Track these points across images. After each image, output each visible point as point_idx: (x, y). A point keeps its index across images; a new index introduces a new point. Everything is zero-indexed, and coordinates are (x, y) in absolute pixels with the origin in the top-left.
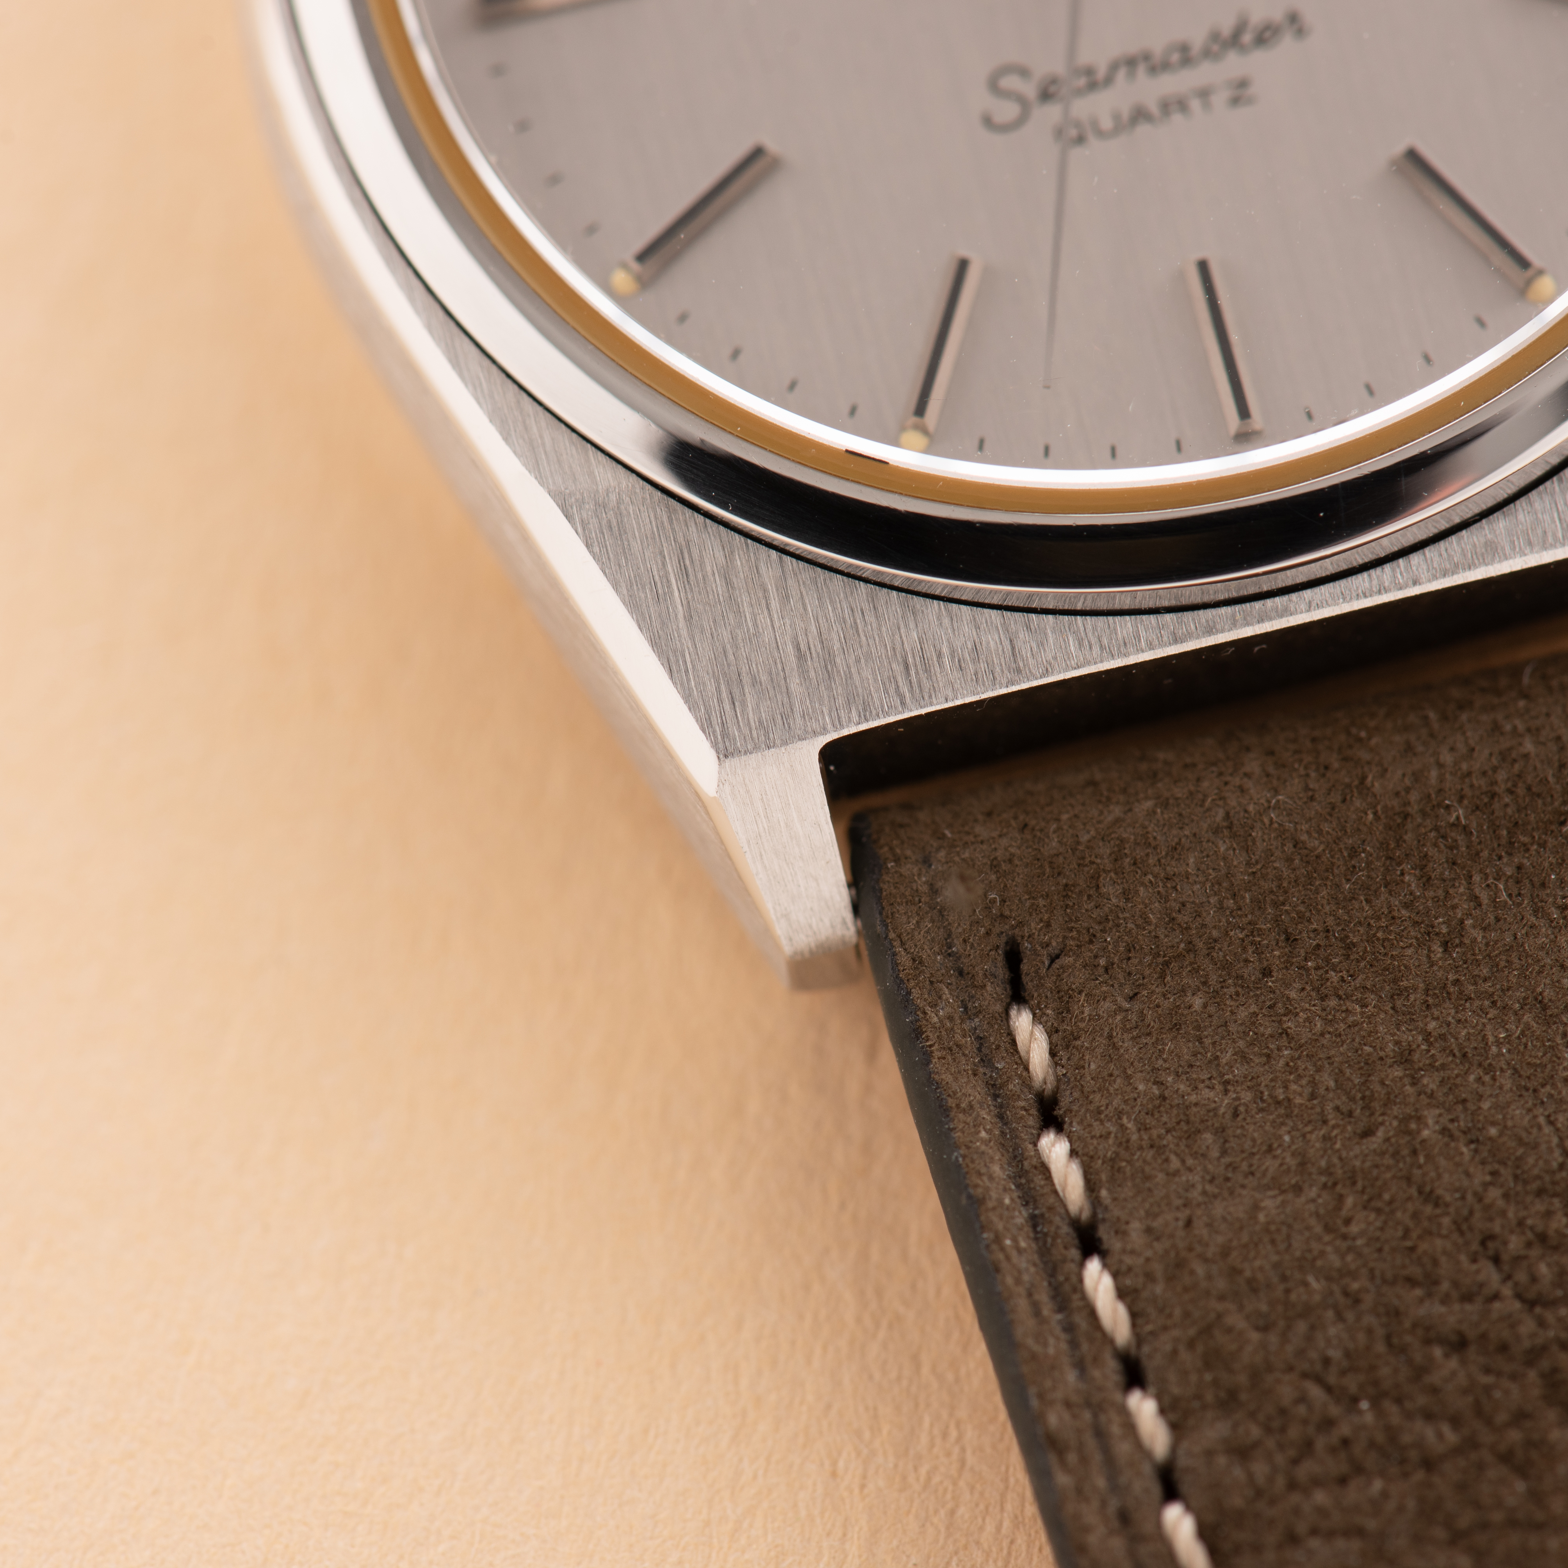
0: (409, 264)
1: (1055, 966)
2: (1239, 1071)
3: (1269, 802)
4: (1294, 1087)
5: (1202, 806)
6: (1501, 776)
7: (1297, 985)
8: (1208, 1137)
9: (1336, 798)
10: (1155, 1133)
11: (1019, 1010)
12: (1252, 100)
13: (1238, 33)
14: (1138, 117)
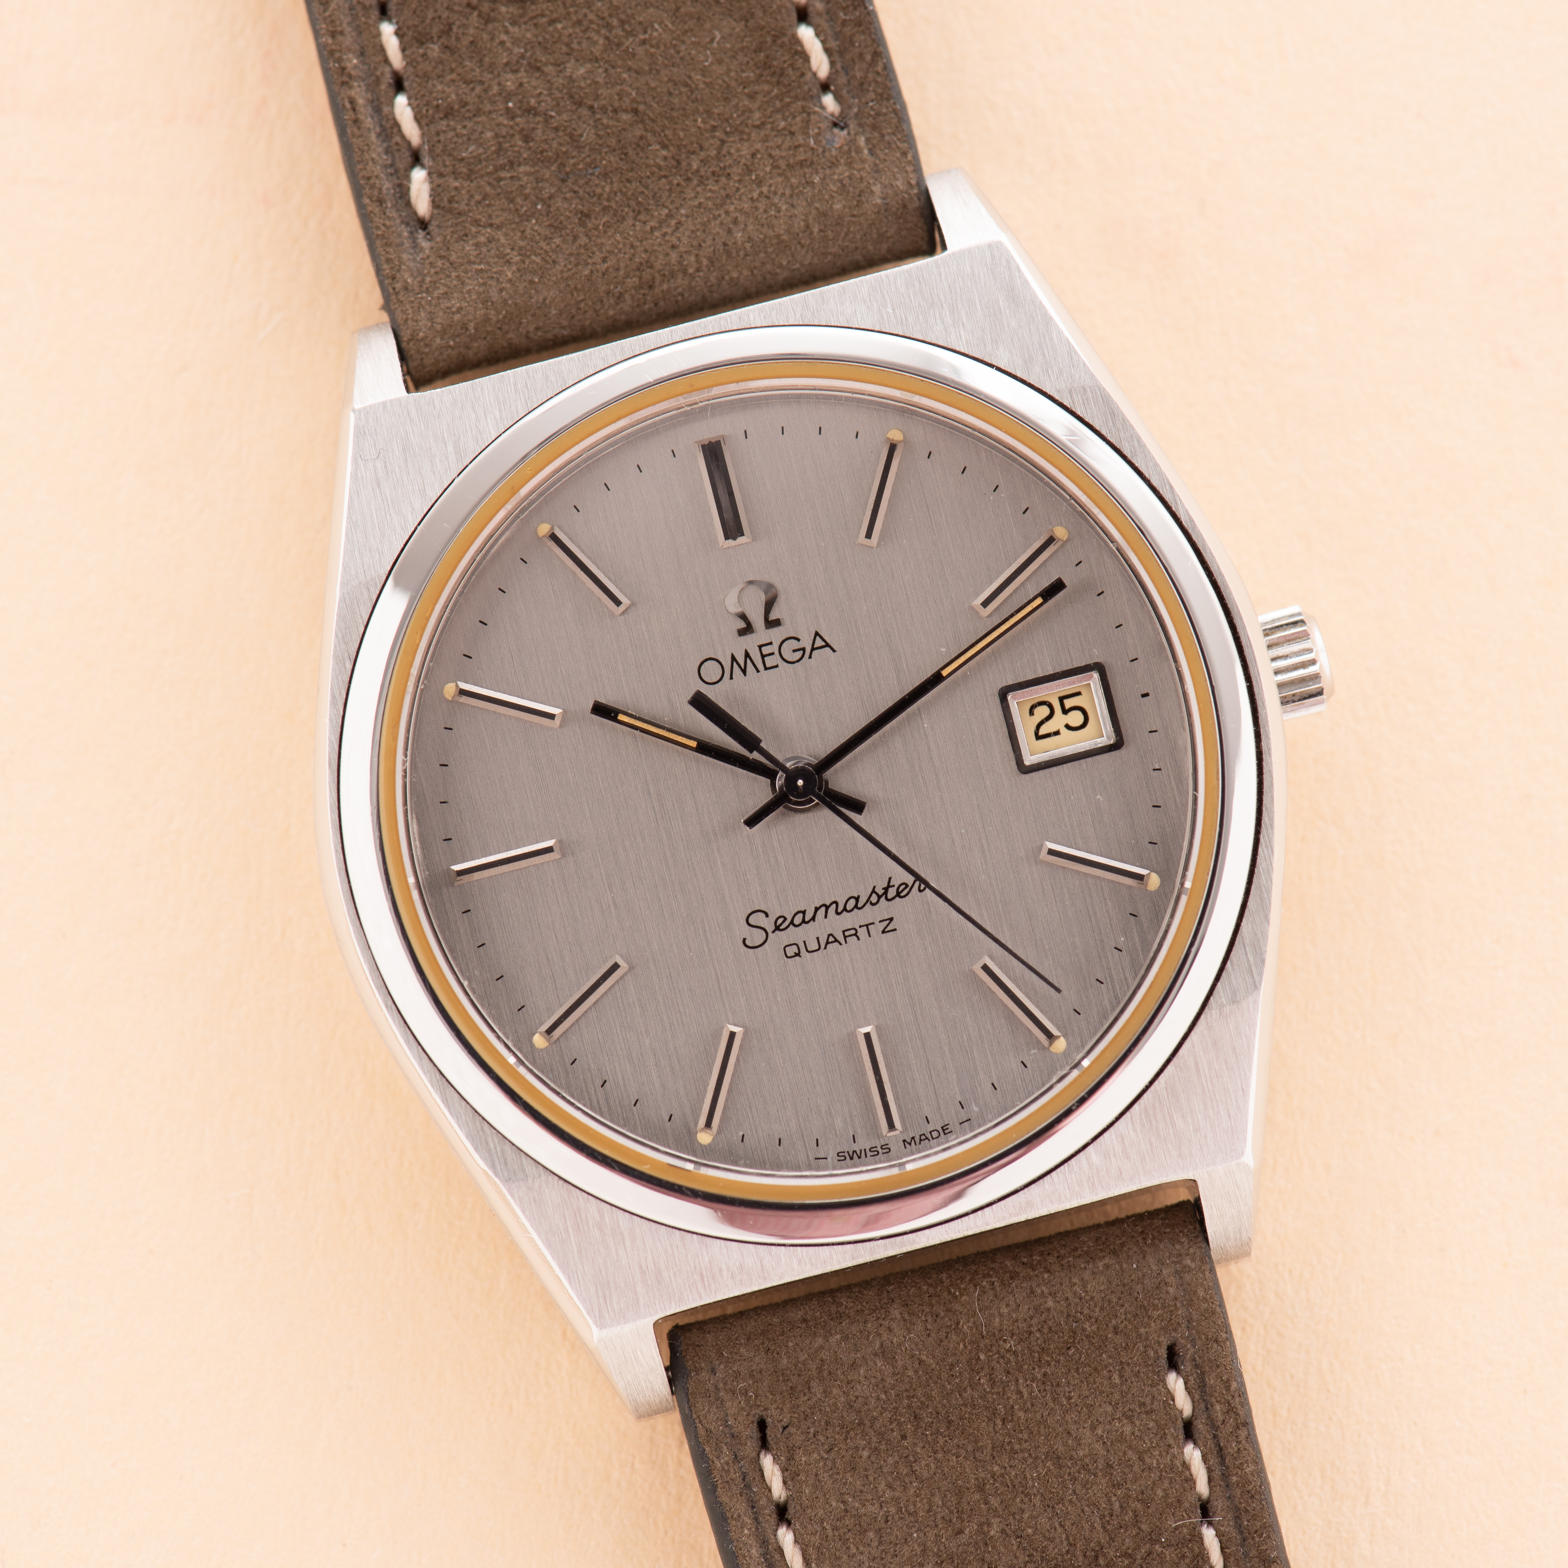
0: (419, 1044)
1: (786, 1432)
2: (888, 1494)
3: (905, 1337)
4: (919, 1505)
5: (868, 1340)
6: (1034, 1321)
7: (921, 1445)
8: (871, 1535)
9: (943, 1334)
10: (842, 1531)
11: (765, 1455)
12: (895, 930)
13: (886, 889)
14: (830, 940)
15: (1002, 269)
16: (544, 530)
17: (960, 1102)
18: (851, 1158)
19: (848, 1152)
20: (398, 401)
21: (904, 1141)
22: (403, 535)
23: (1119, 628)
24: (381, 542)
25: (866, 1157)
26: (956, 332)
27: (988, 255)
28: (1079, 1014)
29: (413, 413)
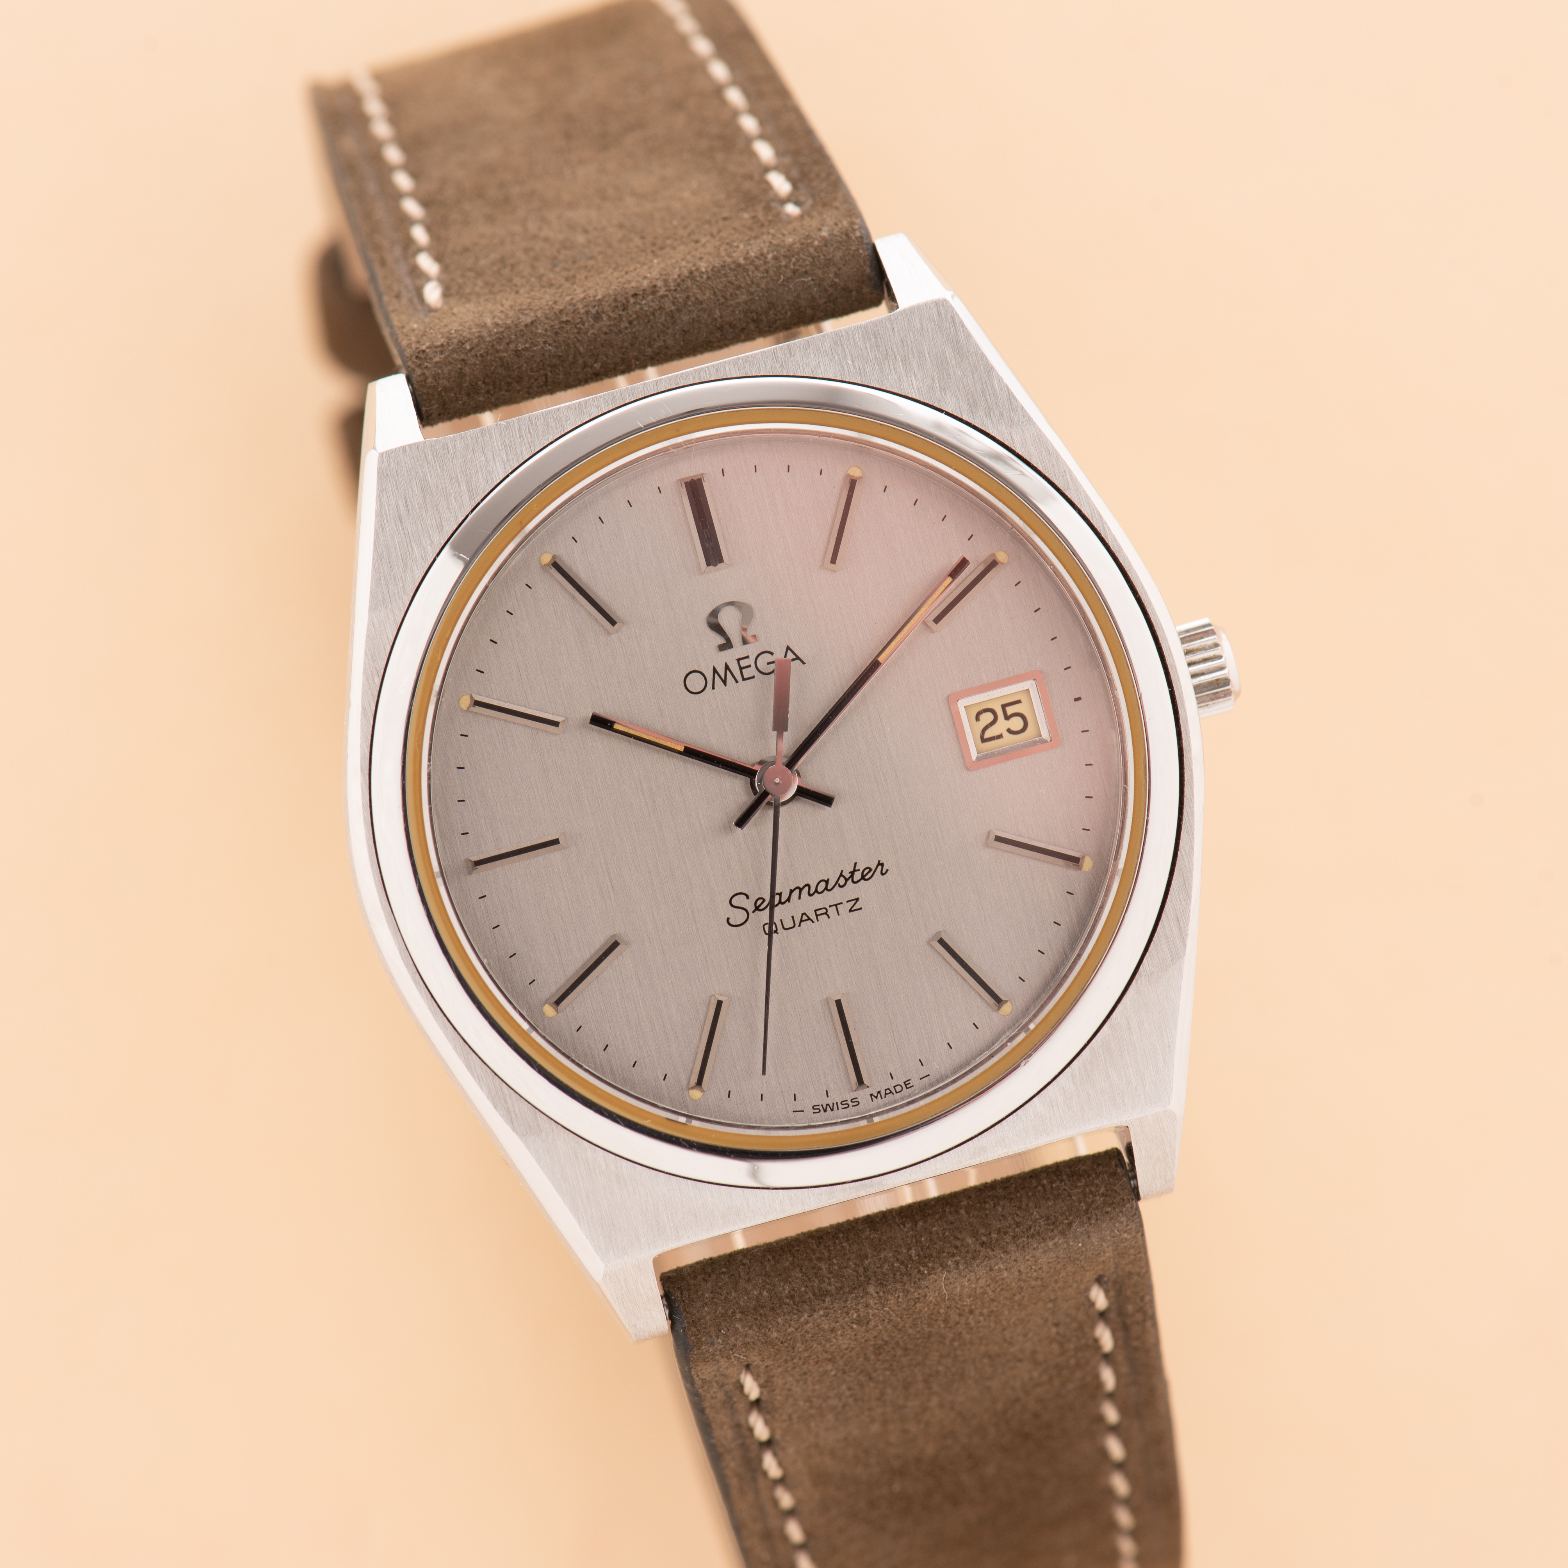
11: (746, 1374)
12: (861, 909)
13: (852, 873)
14: (803, 919)
15: (948, 324)
16: (547, 559)
17: (920, 1060)
18: (825, 1111)
19: (822, 1105)
20: (417, 445)
21: (871, 1095)
22: (423, 564)
23: (1054, 640)
24: (405, 572)
25: (838, 1109)
26: (908, 380)
27: (935, 312)
28: (1024, 981)
29: (430, 457)
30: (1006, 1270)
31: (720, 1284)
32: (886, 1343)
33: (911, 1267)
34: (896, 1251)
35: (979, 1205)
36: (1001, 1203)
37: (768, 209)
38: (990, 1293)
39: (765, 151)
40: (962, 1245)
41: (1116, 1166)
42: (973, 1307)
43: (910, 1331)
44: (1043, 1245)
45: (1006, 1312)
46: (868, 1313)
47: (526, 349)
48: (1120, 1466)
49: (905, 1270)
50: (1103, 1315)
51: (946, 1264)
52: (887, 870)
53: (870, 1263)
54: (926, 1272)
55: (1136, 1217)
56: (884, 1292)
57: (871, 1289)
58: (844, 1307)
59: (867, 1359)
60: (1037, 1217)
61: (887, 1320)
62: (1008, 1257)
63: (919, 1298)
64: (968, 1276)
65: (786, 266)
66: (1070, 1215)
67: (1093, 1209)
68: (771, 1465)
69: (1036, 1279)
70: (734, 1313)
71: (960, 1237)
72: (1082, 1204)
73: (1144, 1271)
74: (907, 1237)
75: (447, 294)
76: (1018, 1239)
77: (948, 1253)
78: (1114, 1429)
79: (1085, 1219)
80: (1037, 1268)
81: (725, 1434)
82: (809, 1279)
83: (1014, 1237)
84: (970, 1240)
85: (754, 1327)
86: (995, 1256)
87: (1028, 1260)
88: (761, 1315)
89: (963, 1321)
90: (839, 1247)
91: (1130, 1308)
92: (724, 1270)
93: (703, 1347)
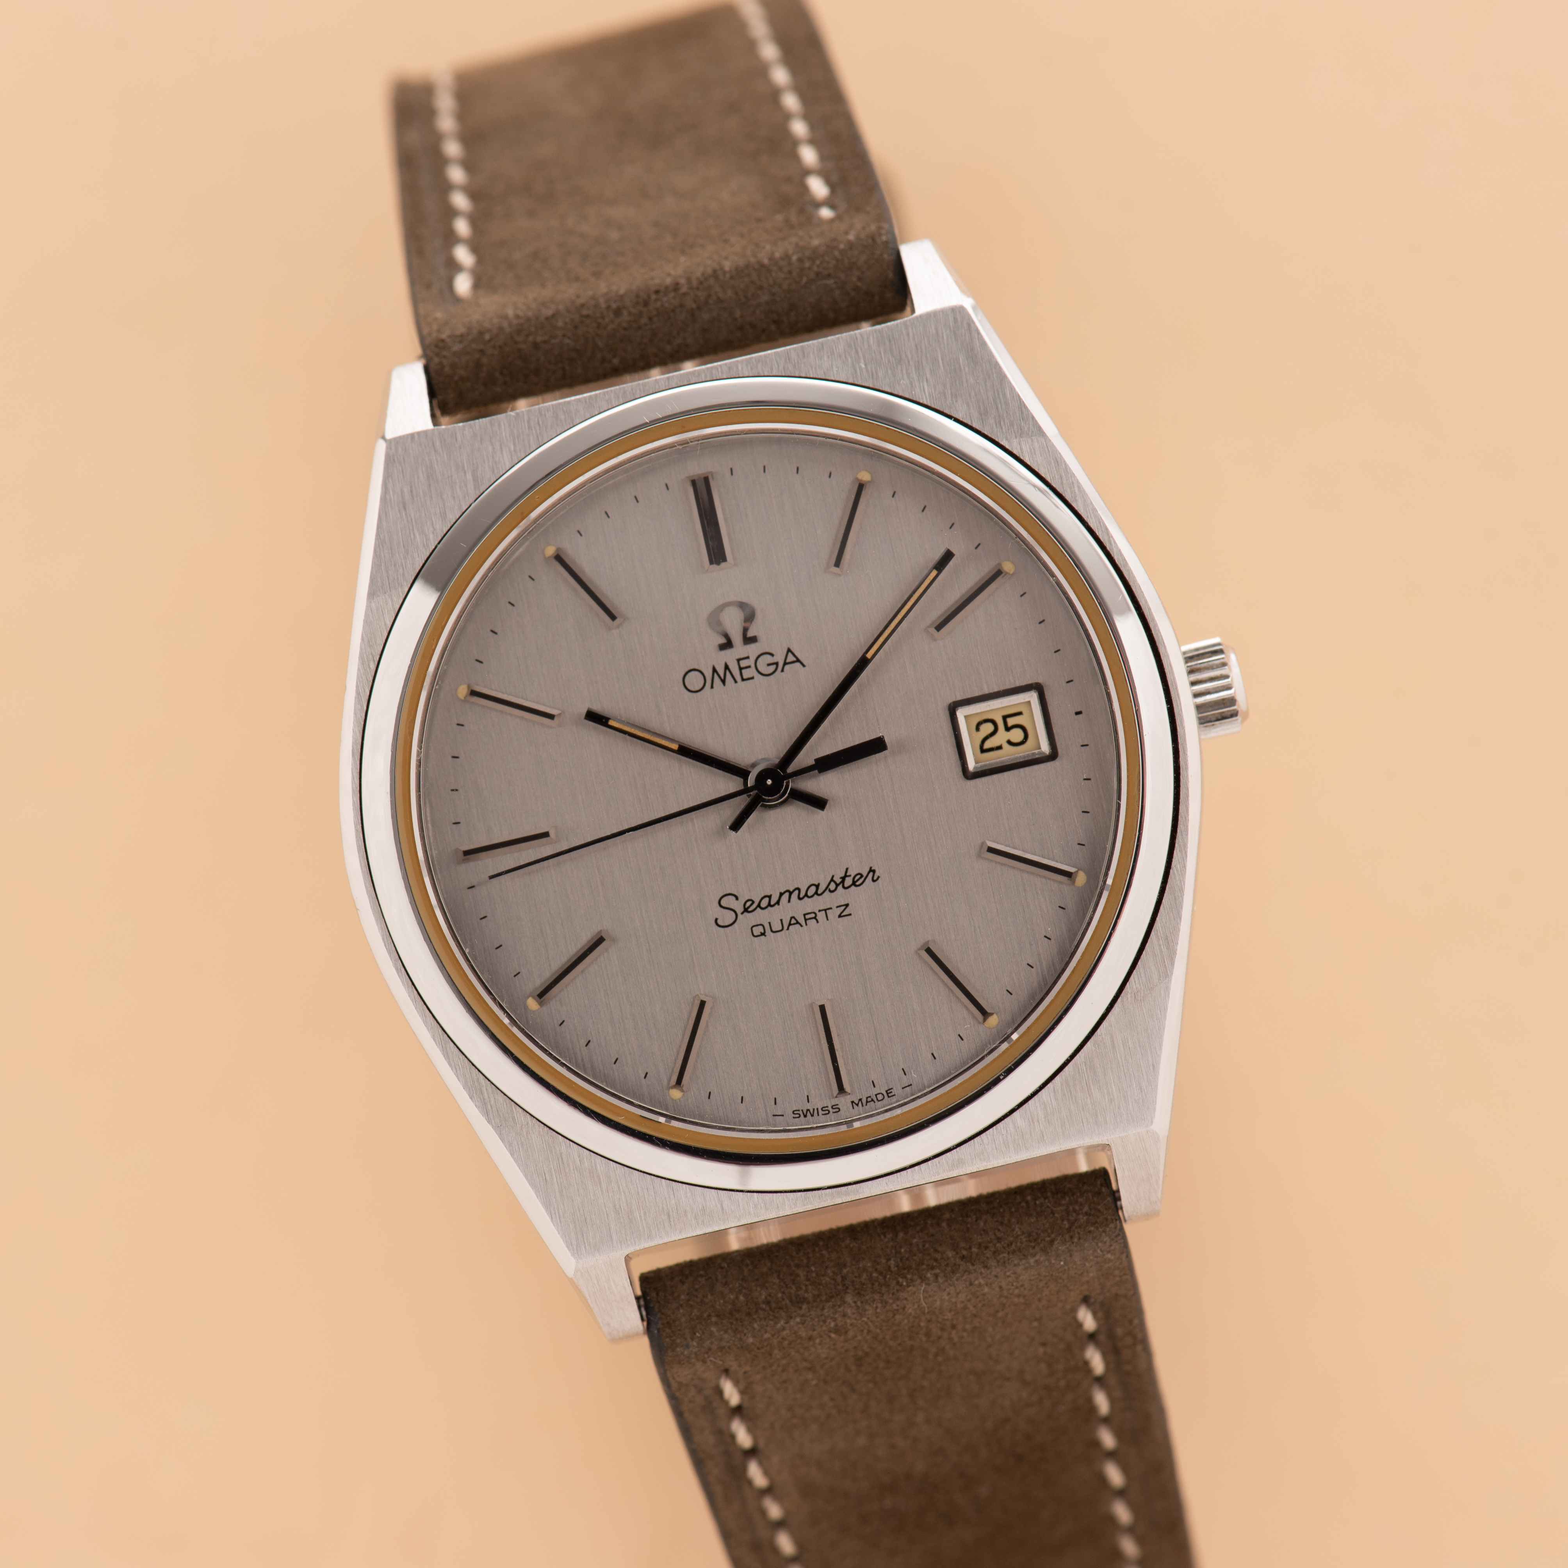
11: (725, 1380)
12: (850, 915)
13: (843, 879)
14: (792, 922)
15: (963, 331)
16: (550, 551)
17: (903, 1069)
18: (805, 1116)
19: (802, 1111)
20: (425, 433)
21: (852, 1102)
22: (424, 552)
23: (1057, 653)
24: (405, 558)
25: (818, 1115)
26: (920, 386)
27: (951, 318)
28: (1011, 994)
29: (438, 444)
30: (987, 1285)
31: (697, 1287)
32: (867, 1354)
33: (889, 1279)
34: (875, 1261)
35: (961, 1219)
36: (984, 1217)
37: (802, 211)
38: (971, 1307)
39: (809, 155)
40: (942, 1258)
41: (1101, 1185)
42: (955, 1322)
43: (891, 1343)
44: (1024, 1261)
45: (990, 1329)
46: (846, 1323)
47: (545, 342)
48: (1121, 1493)
49: (883, 1281)
50: (1092, 1337)
51: (925, 1277)
52: (878, 877)
53: (848, 1271)
54: (905, 1284)
55: (1120, 1237)
56: (862, 1302)
57: (849, 1299)
58: (821, 1315)
59: (848, 1370)
60: (1019, 1233)
61: (865, 1331)
62: (989, 1272)
63: (897, 1310)
64: (948, 1290)
65: (810, 268)
66: (1052, 1232)
67: (1076, 1228)
68: (756, 1474)
69: (1019, 1296)
70: (709, 1316)
71: (940, 1249)
72: (1065, 1222)
73: (1131, 1293)
74: (887, 1247)
75: (477, 285)
76: (999, 1255)
77: (928, 1265)
78: (1112, 1455)
79: (1067, 1237)
80: (1019, 1285)
81: (707, 1439)
82: (786, 1285)
83: (994, 1253)
84: (950, 1254)
85: (730, 1331)
86: (975, 1271)
87: (1009, 1276)
88: (737, 1319)
89: (945, 1335)
90: (818, 1255)
91: (1119, 1331)
92: (702, 1272)
93: (678, 1349)
